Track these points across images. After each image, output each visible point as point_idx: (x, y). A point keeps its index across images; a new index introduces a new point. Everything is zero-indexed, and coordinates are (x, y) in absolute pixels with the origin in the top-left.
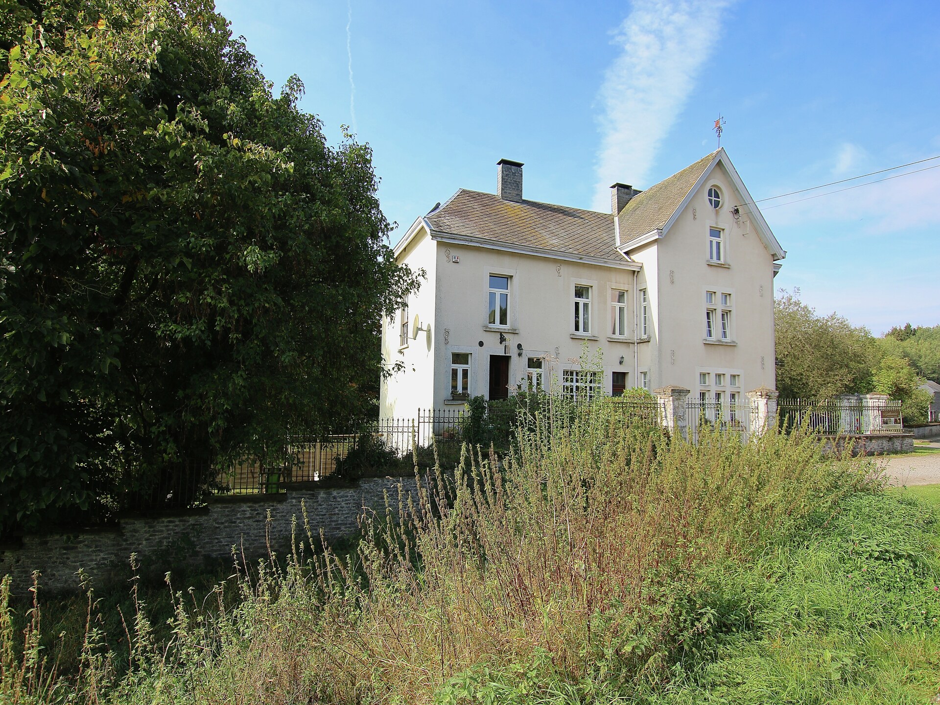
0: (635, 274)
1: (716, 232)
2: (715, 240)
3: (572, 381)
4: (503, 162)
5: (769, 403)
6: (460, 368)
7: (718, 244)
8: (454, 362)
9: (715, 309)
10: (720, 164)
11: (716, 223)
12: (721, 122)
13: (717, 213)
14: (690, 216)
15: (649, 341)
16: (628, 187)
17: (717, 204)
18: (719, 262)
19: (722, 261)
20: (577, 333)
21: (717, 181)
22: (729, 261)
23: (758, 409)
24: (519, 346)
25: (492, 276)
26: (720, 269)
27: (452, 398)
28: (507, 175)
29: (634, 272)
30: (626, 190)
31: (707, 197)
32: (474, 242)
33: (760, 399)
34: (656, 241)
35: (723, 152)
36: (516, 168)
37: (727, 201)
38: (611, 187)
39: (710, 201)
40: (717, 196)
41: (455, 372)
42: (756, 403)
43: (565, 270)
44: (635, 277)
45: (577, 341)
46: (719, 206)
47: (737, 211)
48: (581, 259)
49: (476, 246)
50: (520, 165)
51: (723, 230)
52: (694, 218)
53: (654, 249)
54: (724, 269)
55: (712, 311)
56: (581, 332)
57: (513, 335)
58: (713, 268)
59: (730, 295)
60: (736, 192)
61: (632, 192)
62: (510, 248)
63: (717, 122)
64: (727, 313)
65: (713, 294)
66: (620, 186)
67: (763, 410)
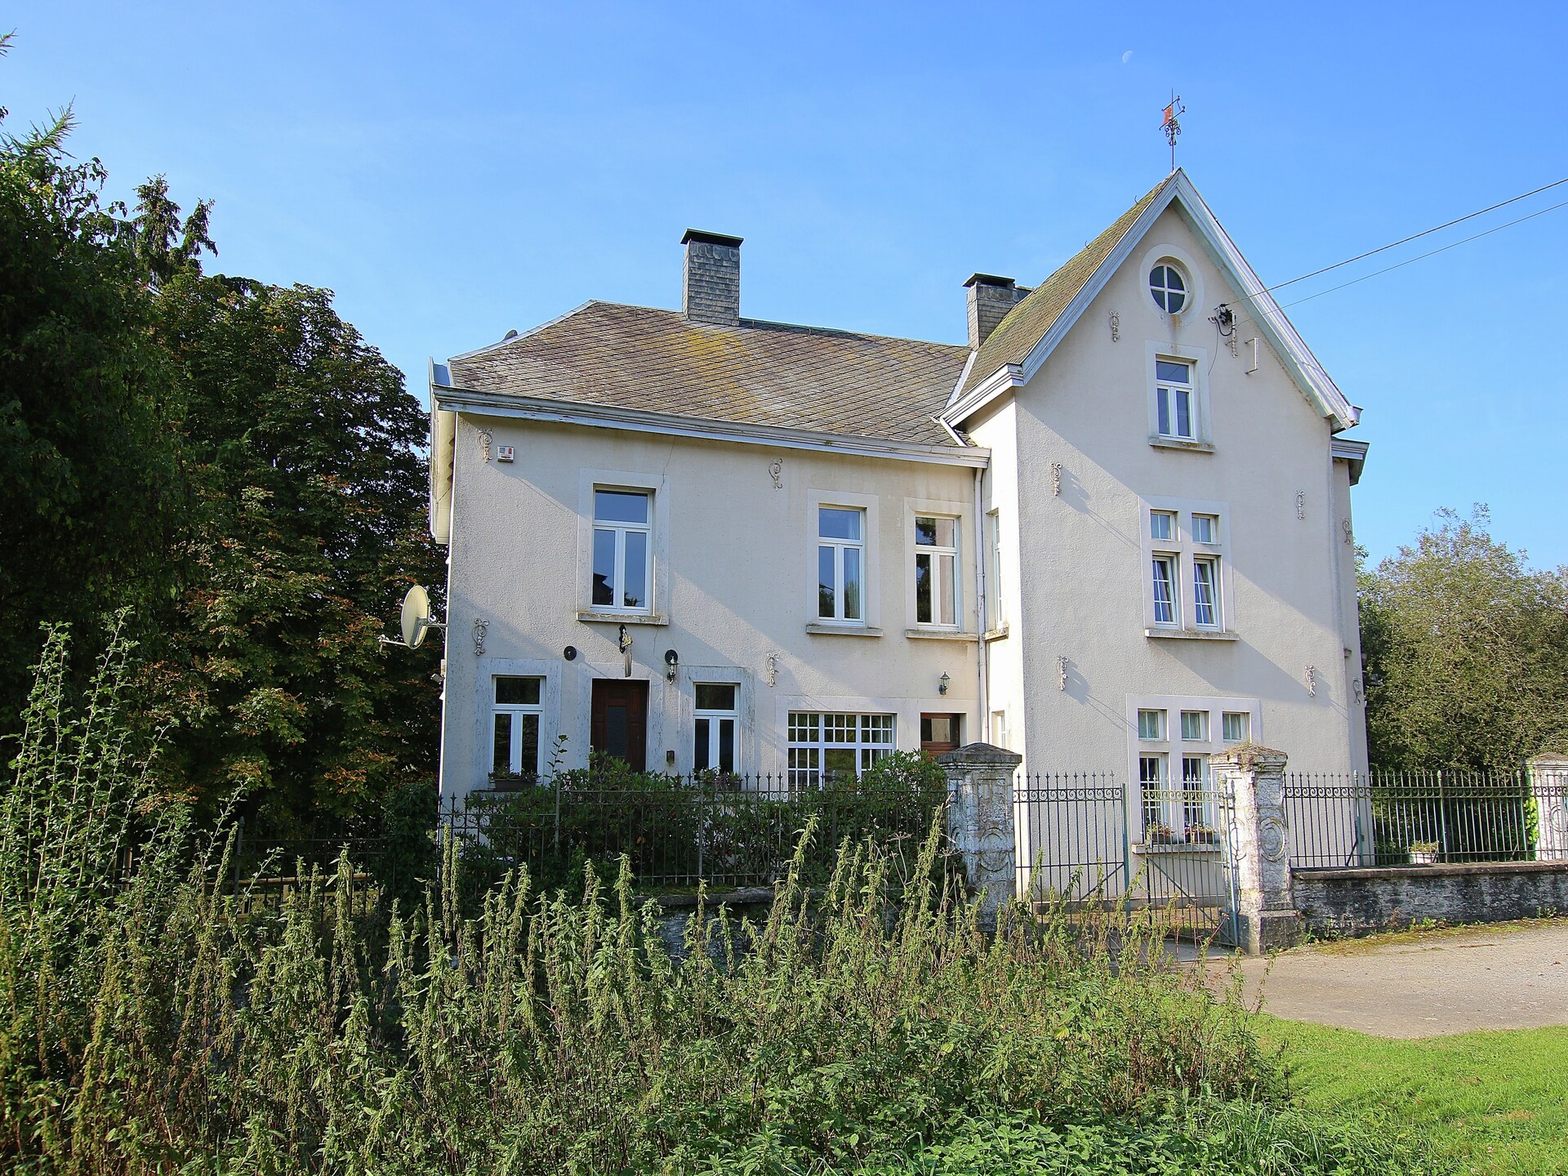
0: (978, 475)
1: (1173, 368)
2: (1172, 388)
3: (815, 738)
4: (692, 236)
5: (1259, 783)
6: (517, 712)
7: (1183, 398)
8: (500, 699)
9: (1177, 554)
10: (1175, 206)
11: (1174, 348)
12: (1176, 110)
13: (1175, 324)
14: (1102, 332)
15: (1005, 637)
16: (1005, 283)
17: (1176, 303)
18: (1185, 439)
19: (1194, 437)
20: (826, 621)
21: (1172, 246)
22: (1210, 437)
23: (1234, 798)
24: (671, 655)
25: (600, 490)
26: (1187, 458)
27: (493, 786)
28: (701, 266)
29: (975, 470)
30: (999, 289)
31: (1145, 287)
32: (546, 411)
33: (1237, 774)
34: (1011, 393)
35: (1181, 178)
36: (724, 248)
37: (1202, 296)
38: (966, 285)
39: (1158, 297)
40: (1176, 282)
41: (503, 723)
42: (1229, 785)
43: (791, 472)
44: (978, 484)
45: (824, 640)
46: (1183, 308)
47: (1226, 317)
48: (828, 443)
49: (555, 422)
50: (735, 243)
51: (1194, 362)
52: (1115, 338)
53: (1009, 412)
54: (1198, 456)
55: (1171, 559)
56: (839, 619)
57: (654, 630)
58: (1167, 455)
59: (1216, 517)
60: (1223, 272)
61: (1014, 294)
62: (641, 423)
63: (1168, 110)
64: (1211, 562)
65: (1172, 518)
66: (984, 281)
67: (1246, 803)
